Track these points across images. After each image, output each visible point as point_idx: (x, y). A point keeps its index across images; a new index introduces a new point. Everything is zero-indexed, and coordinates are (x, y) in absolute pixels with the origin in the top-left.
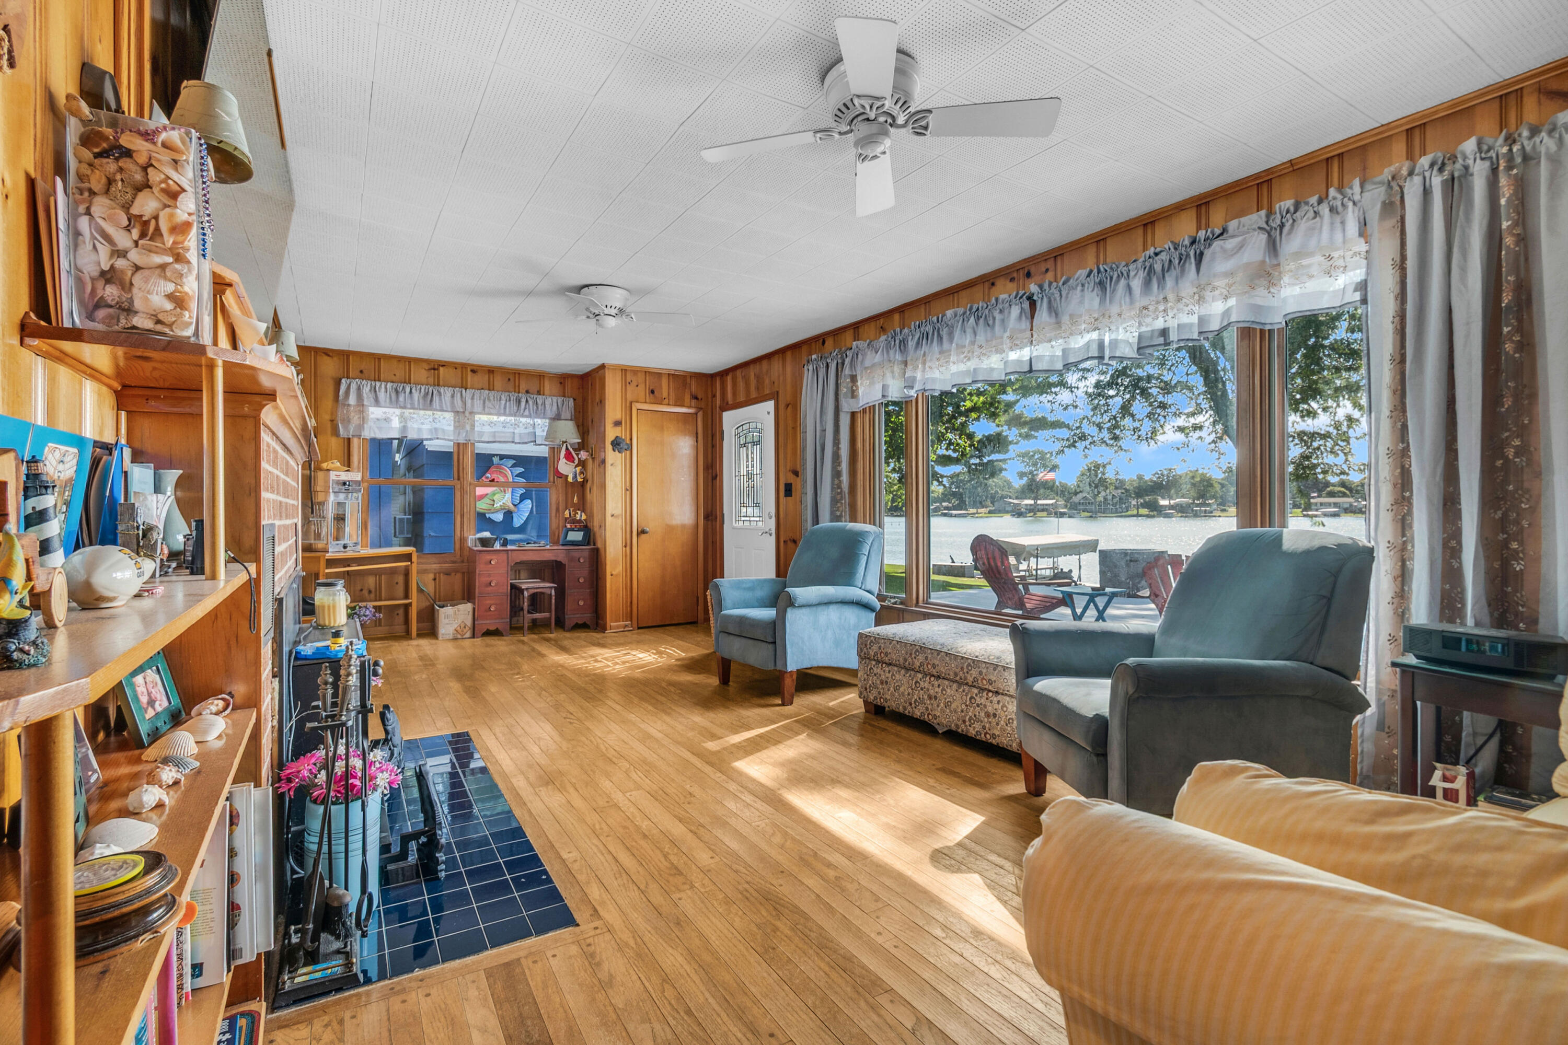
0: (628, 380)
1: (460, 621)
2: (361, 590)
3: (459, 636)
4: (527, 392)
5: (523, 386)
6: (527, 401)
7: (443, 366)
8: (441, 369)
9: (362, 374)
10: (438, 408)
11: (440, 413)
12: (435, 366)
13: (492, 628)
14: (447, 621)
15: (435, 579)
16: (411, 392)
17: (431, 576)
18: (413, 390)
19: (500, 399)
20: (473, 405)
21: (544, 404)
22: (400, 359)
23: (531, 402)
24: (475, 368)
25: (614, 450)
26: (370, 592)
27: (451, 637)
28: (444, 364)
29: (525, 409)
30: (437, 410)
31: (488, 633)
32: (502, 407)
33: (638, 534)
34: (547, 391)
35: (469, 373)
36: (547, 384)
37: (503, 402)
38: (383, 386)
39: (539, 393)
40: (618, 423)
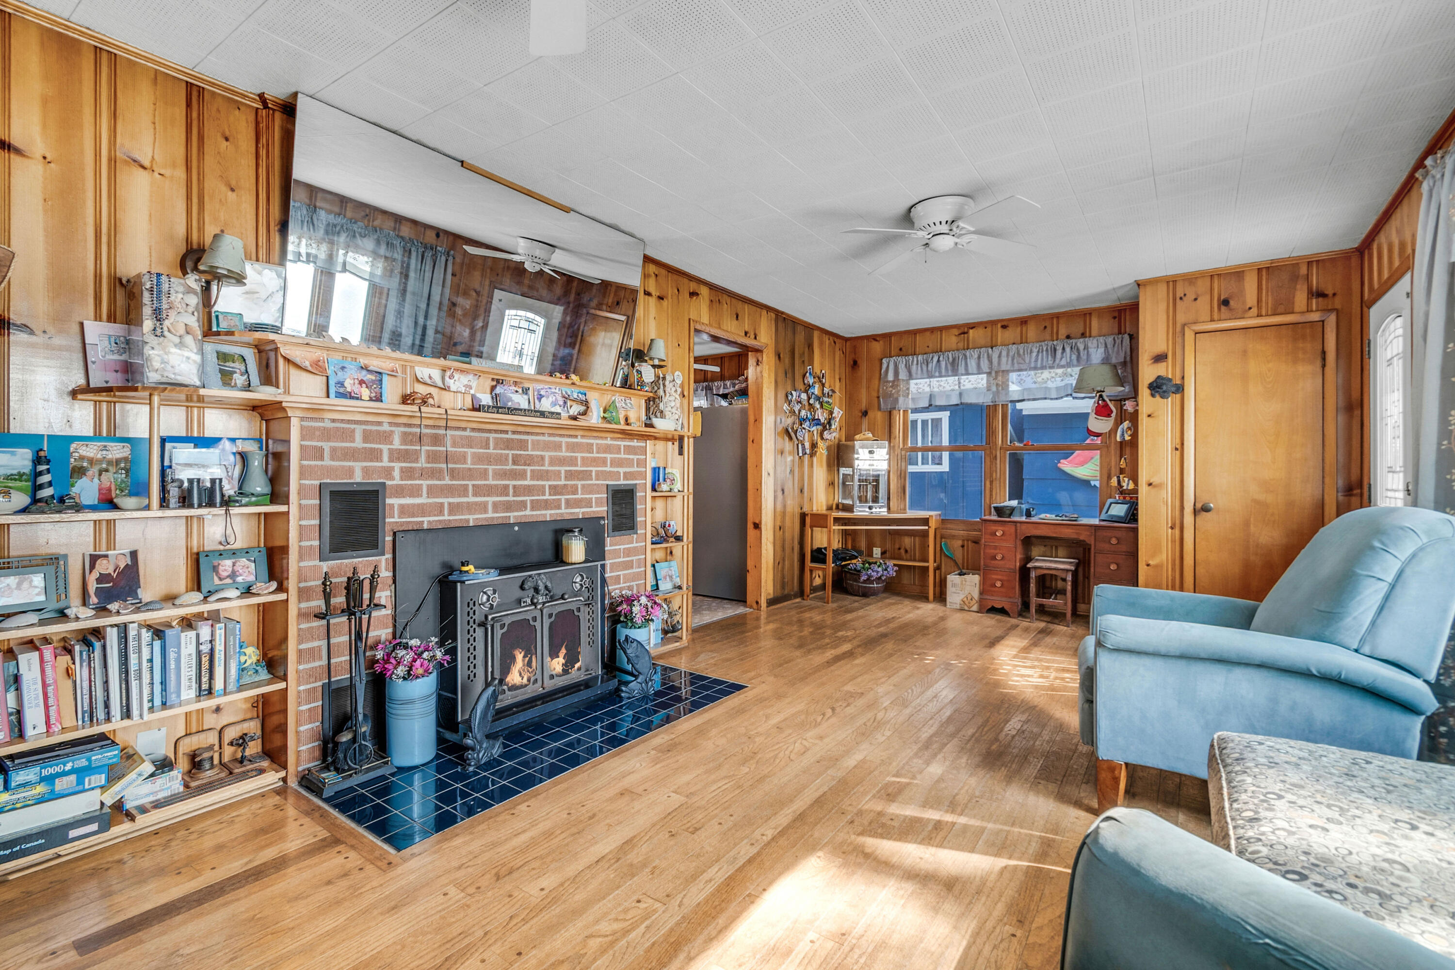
0: (1179, 294)
1: (967, 592)
2: (899, 549)
3: (966, 608)
4: (1068, 337)
5: (1063, 332)
6: (1064, 349)
7: (972, 328)
8: (971, 331)
9: (901, 352)
10: (963, 372)
11: (965, 377)
12: (964, 329)
13: (998, 606)
14: (954, 589)
15: (963, 546)
16: (939, 361)
17: (960, 543)
18: (941, 359)
19: (1031, 352)
20: (999, 363)
21: (1086, 348)
22: (932, 330)
23: (1068, 350)
24: (1005, 323)
25: (1153, 396)
26: (906, 551)
27: (958, 607)
28: (973, 326)
29: (1061, 359)
30: (962, 375)
31: (993, 610)
32: (1033, 359)
33: (1195, 512)
34: (1094, 332)
35: (1000, 330)
36: (1095, 323)
37: (1034, 354)
38: (915, 359)
39: (1083, 335)
40: (1160, 358)
